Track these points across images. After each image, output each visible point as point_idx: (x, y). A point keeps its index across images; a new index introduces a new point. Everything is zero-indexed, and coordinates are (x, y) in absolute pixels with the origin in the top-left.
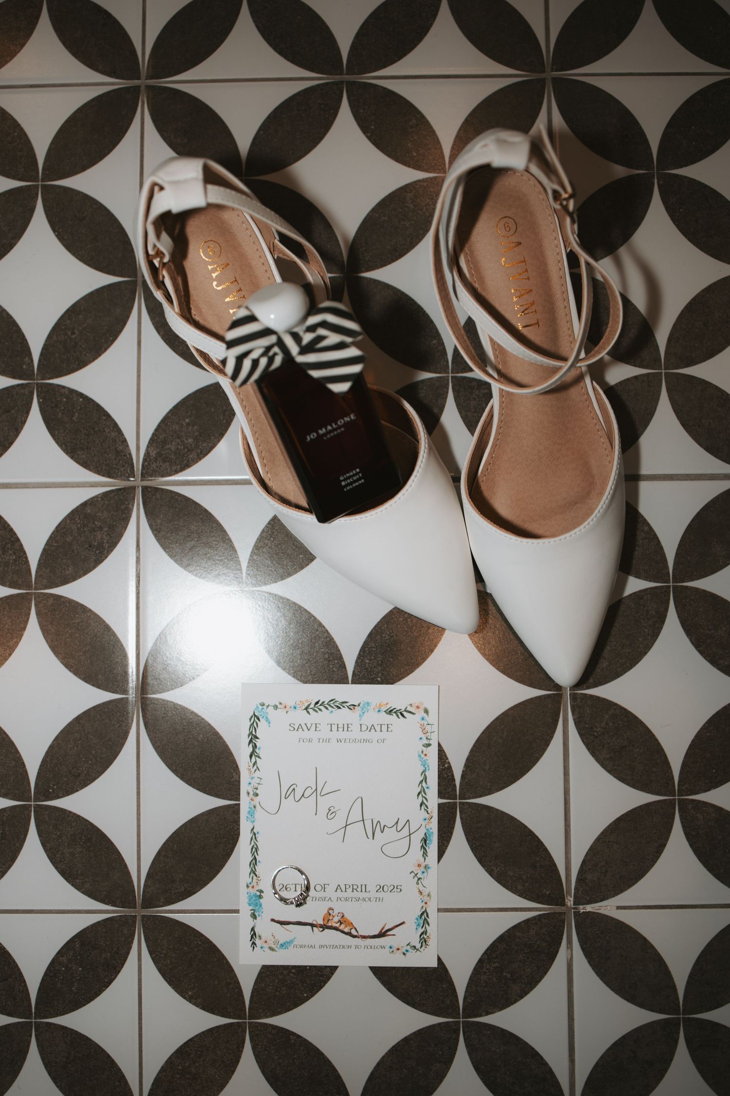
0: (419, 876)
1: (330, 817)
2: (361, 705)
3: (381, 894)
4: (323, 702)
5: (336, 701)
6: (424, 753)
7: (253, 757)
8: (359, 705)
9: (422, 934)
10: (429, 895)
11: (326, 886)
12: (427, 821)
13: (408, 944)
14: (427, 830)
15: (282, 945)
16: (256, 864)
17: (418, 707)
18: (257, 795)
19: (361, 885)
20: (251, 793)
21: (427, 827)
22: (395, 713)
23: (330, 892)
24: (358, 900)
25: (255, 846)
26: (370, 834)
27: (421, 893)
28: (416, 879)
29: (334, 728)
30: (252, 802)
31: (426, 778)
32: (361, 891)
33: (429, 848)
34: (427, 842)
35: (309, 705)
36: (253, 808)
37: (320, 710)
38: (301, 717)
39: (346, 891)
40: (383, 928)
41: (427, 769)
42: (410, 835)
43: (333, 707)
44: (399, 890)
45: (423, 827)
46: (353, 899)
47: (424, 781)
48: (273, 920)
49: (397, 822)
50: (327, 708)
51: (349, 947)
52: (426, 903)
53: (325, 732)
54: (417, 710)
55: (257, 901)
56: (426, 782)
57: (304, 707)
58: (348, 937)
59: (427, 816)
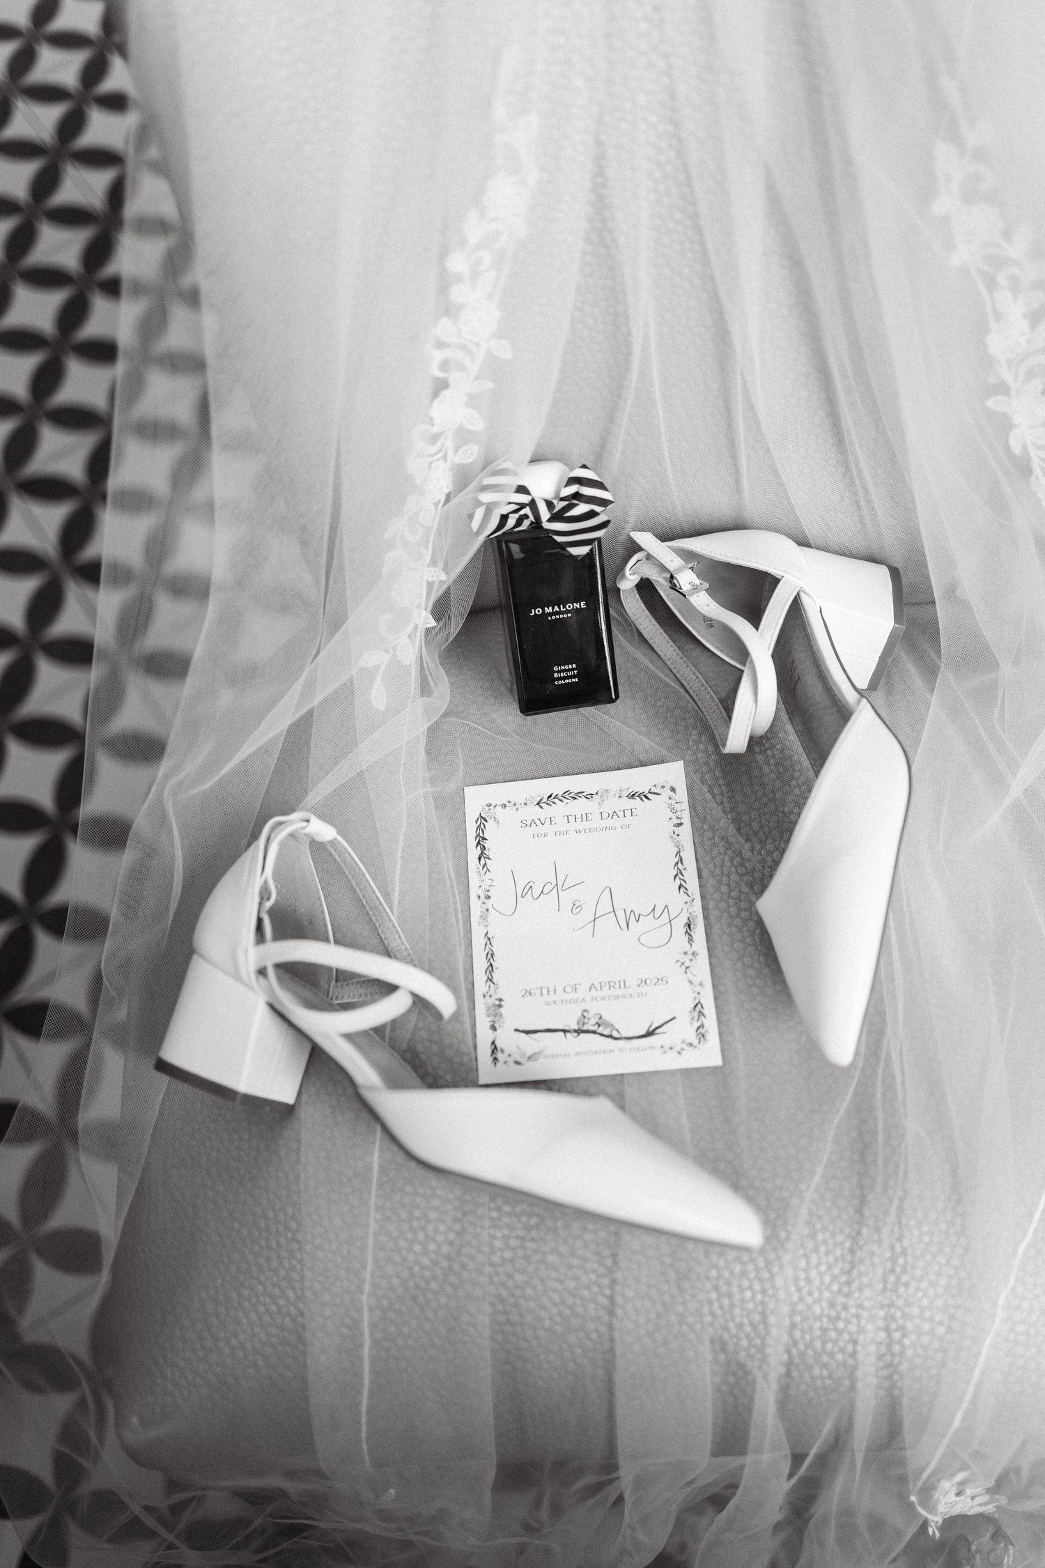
0: (687, 964)
1: (575, 912)
2: (599, 793)
3: (644, 989)
4: (557, 795)
5: (572, 792)
6: (676, 833)
7: (482, 859)
8: (597, 793)
9: (699, 1028)
10: (701, 984)
11: (577, 987)
12: (688, 905)
13: (683, 1042)
14: (690, 913)
15: (530, 1058)
16: (492, 970)
17: (663, 787)
18: (489, 897)
19: (619, 982)
20: (482, 896)
21: (690, 911)
22: (638, 796)
23: (583, 992)
24: (617, 997)
25: (491, 952)
26: (624, 925)
27: (691, 983)
28: (683, 967)
29: (572, 819)
30: (484, 905)
31: (681, 859)
32: (620, 988)
33: (694, 933)
34: (692, 927)
35: (541, 800)
36: (485, 911)
37: (555, 803)
38: (534, 812)
39: (601, 989)
40: (650, 1026)
41: (682, 850)
42: (670, 921)
43: (568, 799)
44: (665, 982)
45: (685, 910)
46: (611, 997)
47: (679, 863)
48: (516, 1030)
49: (654, 909)
50: (561, 801)
51: (611, 1051)
52: (699, 993)
53: (561, 824)
54: (662, 790)
55: (497, 1011)
56: (682, 863)
57: (536, 803)
58: (610, 1040)
59: (688, 899)
